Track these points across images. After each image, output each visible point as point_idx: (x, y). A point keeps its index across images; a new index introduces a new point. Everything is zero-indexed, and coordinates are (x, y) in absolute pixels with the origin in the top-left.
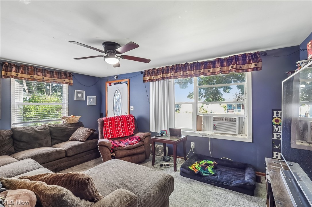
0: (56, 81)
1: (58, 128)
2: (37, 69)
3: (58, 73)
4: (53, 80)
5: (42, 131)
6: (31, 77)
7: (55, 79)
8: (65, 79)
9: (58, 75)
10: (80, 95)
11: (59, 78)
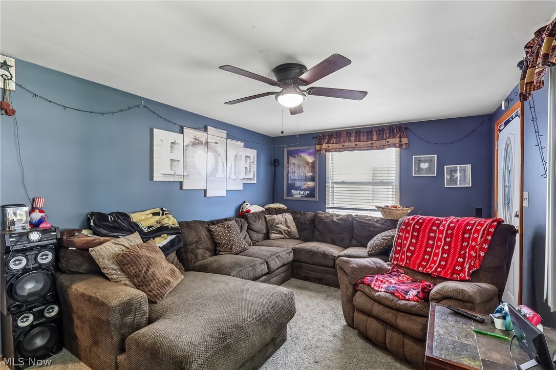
0: (374, 145)
1: (363, 222)
2: (350, 134)
3: (379, 131)
4: (370, 145)
5: (340, 222)
6: (343, 146)
7: (373, 142)
8: (389, 140)
9: (379, 134)
10: (424, 166)
11: (379, 139)
